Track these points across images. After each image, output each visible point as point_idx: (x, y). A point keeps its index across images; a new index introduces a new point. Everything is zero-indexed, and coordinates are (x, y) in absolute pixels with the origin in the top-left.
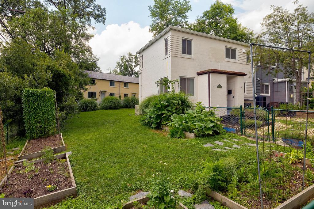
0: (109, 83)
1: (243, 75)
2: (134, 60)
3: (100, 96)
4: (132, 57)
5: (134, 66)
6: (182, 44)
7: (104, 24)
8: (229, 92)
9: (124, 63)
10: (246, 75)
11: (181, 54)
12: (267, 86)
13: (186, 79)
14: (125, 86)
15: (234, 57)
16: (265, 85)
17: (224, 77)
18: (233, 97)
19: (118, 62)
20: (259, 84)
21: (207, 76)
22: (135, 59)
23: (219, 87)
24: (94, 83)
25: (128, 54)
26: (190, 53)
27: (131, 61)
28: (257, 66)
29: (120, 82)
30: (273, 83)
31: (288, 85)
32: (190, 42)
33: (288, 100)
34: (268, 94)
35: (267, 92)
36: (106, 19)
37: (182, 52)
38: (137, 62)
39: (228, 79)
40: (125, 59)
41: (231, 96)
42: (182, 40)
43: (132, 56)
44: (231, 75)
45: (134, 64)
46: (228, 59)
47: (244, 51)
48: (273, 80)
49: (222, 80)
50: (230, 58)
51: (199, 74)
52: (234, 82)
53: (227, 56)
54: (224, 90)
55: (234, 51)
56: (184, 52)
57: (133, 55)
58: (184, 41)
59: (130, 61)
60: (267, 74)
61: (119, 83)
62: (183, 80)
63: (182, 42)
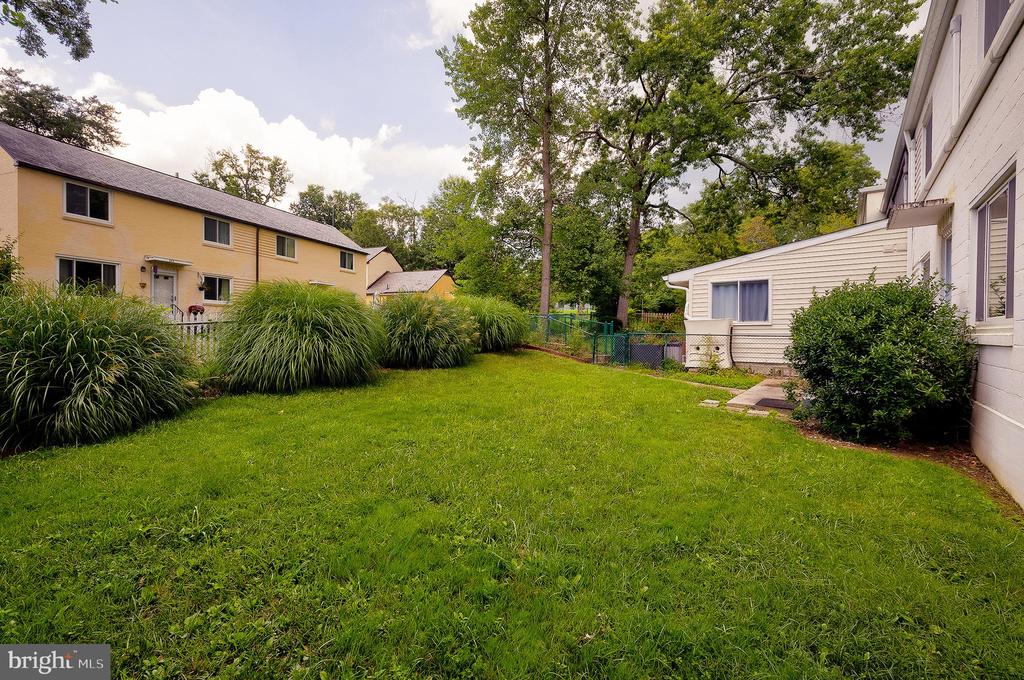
0: (198, 224)
2: (268, 175)
3: (143, 286)
4: (261, 165)
5: (268, 197)
9: (224, 179)
14: (281, 251)
19: (199, 172)
22: (273, 174)
24: (100, 210)
25: (245, 148)
27: (255, 178)
29: (258, 227)
38: (280, 183)
40: (233, 166)
43: (257, 158)
45: (265, 189)
57: (264, 158)
59: (252, 176)
61: (253, 231)
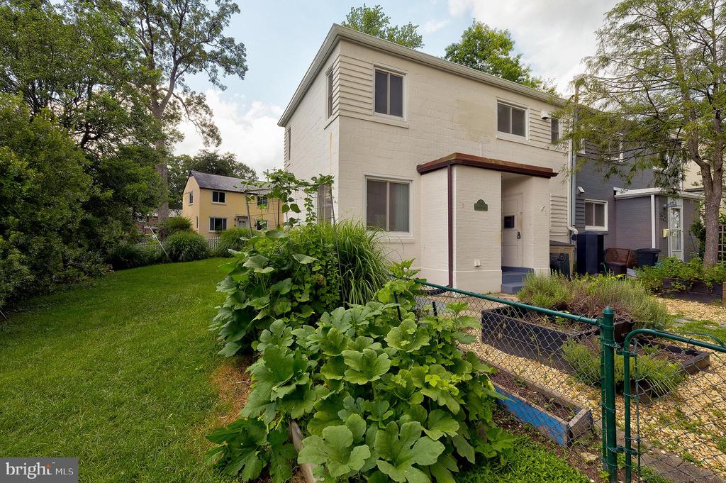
1: (547, 174)
3: (235, 225)
6: (373, 84)
7: (243, 79)
8: (508, 222)
10: (555, 175)
11: (370, 113)
12: (600, 207)
13: (385, 183)
15: (519, 130)
16: (596, 205)
17: (495, 179)
18: (519, 236)
20: (582, 202)
21: (444, 174)
23: (481, 206)
26: (398, 111)
28: (578, 156)
30: (615, 200)
31: (658, 205)
32: (398, 81)
33: (658, 244)
34: (604, 226)
35: (600, 223)
36: (248, 70)
37: (373, 107)
39: (506, 187)
41: (514, 232)
42: (373, 73)
44: (515, 175)
46: (503, 135)
47: (544, 114)
48: (615, 192)
49: (490, 186)
50: (508, 132)
51: (424, 170)
52: (522, 194)
53: (503, 126)
54: (494, 216)
55: (519, 114)
56: (380, 108)
58: (380, 76)
60: (607, 176)
61: (277, 200)
62: (376, 188)
63: (373, 78)
